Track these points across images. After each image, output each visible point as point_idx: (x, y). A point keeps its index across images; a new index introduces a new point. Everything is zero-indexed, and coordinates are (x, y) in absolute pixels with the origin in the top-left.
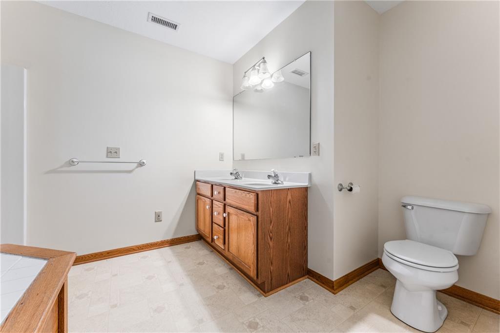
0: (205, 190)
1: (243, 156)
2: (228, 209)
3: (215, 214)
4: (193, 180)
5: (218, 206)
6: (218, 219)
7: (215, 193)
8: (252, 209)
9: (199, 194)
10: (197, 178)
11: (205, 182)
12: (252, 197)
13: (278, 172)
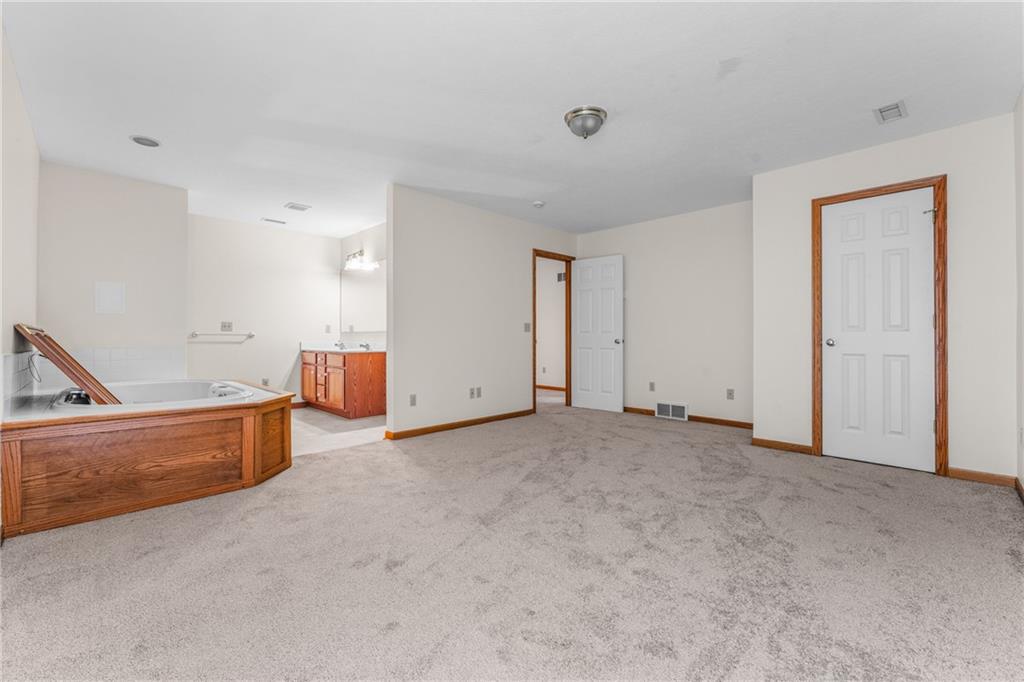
0: (311, 359)
1: (351, 328)
2: (328, 370)
3: (319, 375)
4: (299, 351)
5: (321, 370)
6: (321, 380)
7: (319, 359)
8: (341, 364)
9: (304, 363)
10: (303, 348)
11: (311, 352)
12: (341, 358)
13: (368, 342)
